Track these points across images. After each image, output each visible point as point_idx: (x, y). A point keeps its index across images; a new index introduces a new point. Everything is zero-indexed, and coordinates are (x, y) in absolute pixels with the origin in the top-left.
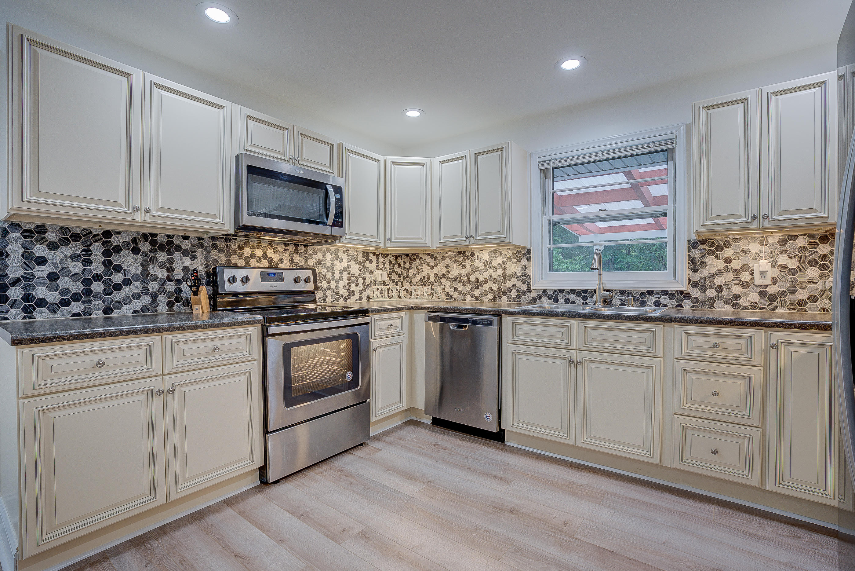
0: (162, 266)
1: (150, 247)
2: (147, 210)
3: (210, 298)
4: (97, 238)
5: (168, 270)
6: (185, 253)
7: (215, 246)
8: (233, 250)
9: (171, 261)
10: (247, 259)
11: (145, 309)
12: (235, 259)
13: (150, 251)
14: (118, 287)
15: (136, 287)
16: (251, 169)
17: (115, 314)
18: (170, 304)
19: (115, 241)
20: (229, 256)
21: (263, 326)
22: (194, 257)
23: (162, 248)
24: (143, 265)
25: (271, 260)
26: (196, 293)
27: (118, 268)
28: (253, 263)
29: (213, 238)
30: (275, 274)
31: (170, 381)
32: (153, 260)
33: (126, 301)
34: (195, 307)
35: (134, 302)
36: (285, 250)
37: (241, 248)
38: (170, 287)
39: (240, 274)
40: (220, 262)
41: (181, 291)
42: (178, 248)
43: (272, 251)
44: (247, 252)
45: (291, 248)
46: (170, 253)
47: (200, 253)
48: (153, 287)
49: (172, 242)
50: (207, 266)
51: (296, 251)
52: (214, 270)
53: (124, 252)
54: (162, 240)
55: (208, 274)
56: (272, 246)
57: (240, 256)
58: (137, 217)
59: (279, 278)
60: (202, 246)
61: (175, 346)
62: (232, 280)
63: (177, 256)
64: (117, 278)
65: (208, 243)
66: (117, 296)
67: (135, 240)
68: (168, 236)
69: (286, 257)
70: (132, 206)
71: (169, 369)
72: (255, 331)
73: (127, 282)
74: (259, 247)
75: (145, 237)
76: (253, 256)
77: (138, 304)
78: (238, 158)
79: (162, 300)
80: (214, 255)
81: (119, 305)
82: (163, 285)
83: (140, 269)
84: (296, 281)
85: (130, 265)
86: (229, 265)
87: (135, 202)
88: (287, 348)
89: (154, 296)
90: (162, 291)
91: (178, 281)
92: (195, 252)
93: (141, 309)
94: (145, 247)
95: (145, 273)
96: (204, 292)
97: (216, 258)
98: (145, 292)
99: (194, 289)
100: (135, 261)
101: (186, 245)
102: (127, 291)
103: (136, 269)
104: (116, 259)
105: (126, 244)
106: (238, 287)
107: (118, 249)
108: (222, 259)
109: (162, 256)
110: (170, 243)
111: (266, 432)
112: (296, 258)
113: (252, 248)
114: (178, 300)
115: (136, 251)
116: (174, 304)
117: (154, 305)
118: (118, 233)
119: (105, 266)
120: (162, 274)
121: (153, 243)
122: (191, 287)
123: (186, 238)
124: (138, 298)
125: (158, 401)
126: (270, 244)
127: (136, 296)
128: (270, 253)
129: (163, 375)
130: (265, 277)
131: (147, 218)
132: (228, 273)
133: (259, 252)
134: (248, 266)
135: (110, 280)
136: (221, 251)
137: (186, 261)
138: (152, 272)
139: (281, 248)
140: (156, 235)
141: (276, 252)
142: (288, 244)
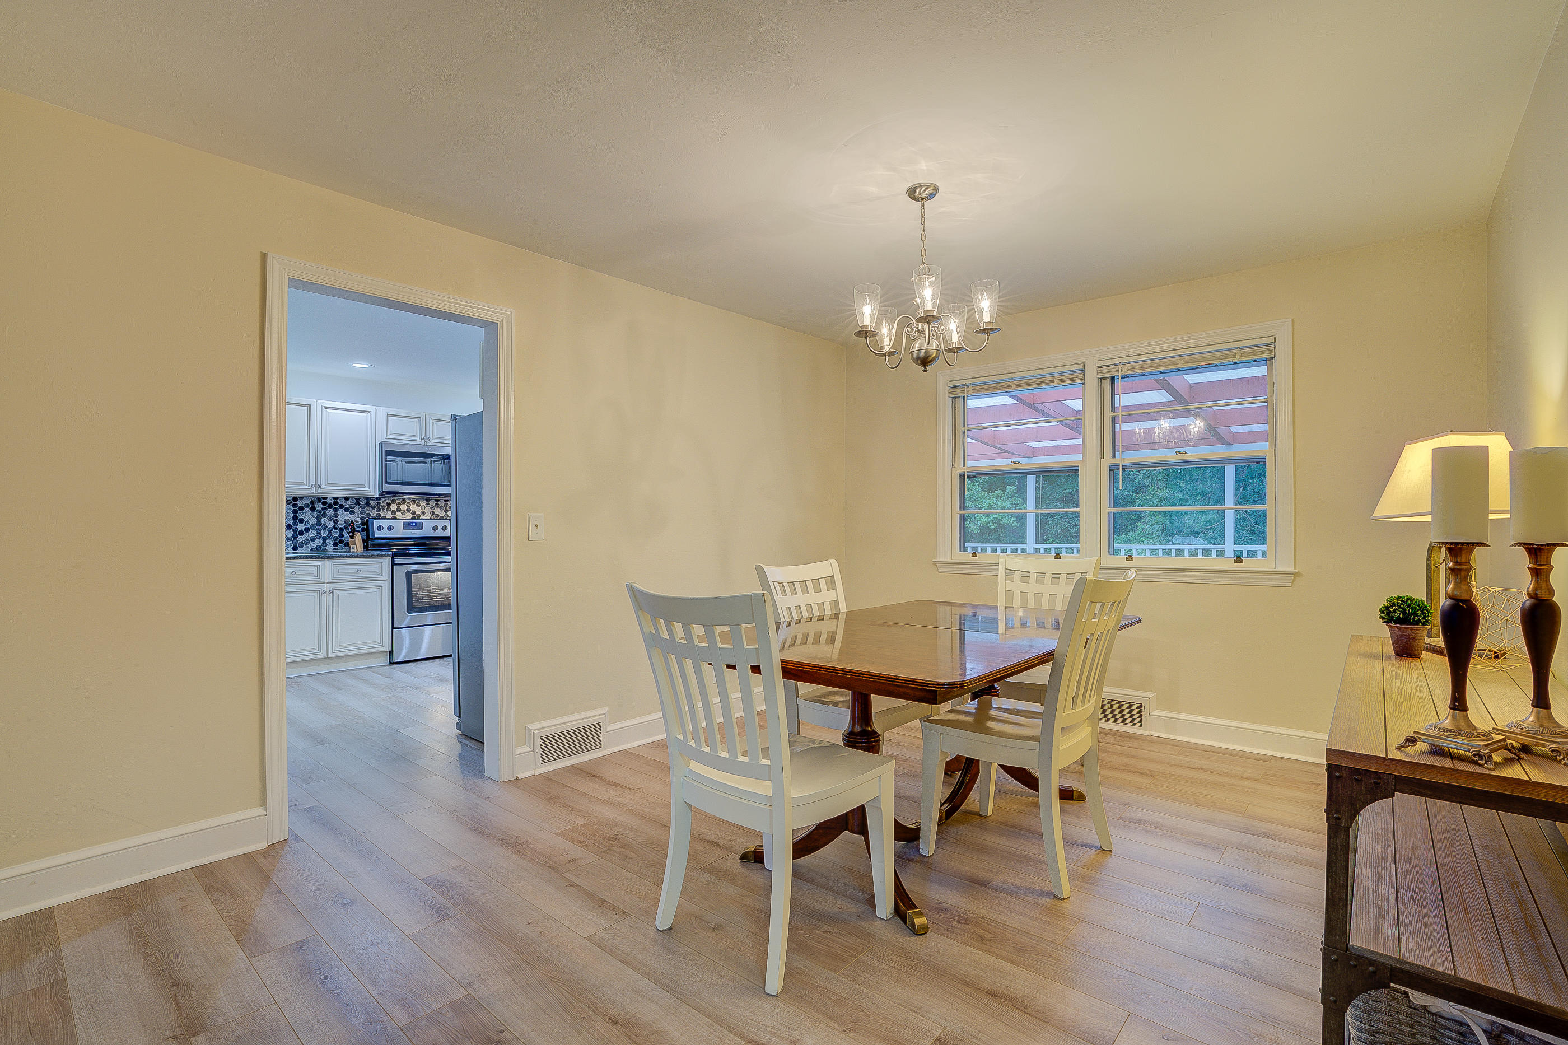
0: (330, 518)
1: (322, 506)
2: (320, 486)
3: (364, 541)
4: (289, 502)
5: (334, 522)
6: (347, 510)
7: (368, 504)
8: (383, 506)
9: (336, 516)
10: (394, 513)
11: (318, 548)
12: (383, 513)
13: (322, 509)
14: (301, 533)
15: (313, 533)
16: (389, 453)
17: (300, 550)
18: (335, 545)
19: (300, 503)
20: (379, 510)
21: (392, 558)
22: (352, 512)
23: (330, 506)
24: (318, 518)
25: (414, 513)
26: (352, 537)
27: (301, 521)
28: (398, 515)
29: (367, 499)
30: (416, 524)
31: (331, 587)
32: (324, 515)
33: (307, 542)
34: (351, 547)
35: (311, 543)
36: (426, 504)
37: (389, 504)
38: (336, 533)
39: (385, 523)
40: (372, 515)
41: (343, 536)
42: (341, 506)
43: (415, 505)
44: (394, 507)
45: (432, 503)
46: (336, 510)
47: (357, 509)
48: (324, 533)
49: (338, 503)
50: (362, 518)
51: (437, 505)
52: (367, 521)
53: (306, 510)
54: (330, 501)
55: (363, 524)
56: (415, 502)
57: (388, 510)
58: (313, 490)
59: (419, 526)
60: (359, 504)
61: (334, 566)
62: (380, 528)
63: (340, 511)
64: (301, 527)
65: (363, 502)
66: (301, 539)
67: (312, 503)
68: (334, 498)
69: (428, 510)
70: (310, 485)
71: (330, 580)
72: (386, 561)
73: (307, 530)
74: (403, 503)
75: (319, 500)
76: (399, 510)
77: (314, 544)
78: (381, 445)
79: (330, 542)
80: (367, 510)
81: (301, 545)
82: (331, 531)
83: (316, 521)
84: (435, 528)
85: (309, 519)
86: (379, 517)
87: (312, 482)
88: (409, 574)
89: (325, 539)
90: (330, 536)
91: (341, 530)
92: (354, 508)
93: (316, 548)
94: (319, 506)
95: (319, 524)
96: (358, 538)
97: (369, 512)
98: (319, 536)
99: (351, 534)
100: (312, 515)
101: (347, 504)
102: (307, 535)
103: (313, 521)
104: (300, 515)
105: (307, 505)
106: (384, 533)
107: (301, 509)
108: (374, 513)
109: (330, 512)
110: (336, 503)
111: (393, 628)
112: (437, 511)
113: (398, 504)
114: (341, 542)
115: (313, 509)
116: (338, 545)
117: (324, 545)
118: (302, 498)
119: (294, 519)
120: (330, 524)
121: (324, 503)
122: (349, 533)
123: (347, 499)
124: (314, 540)
125: (323, 597)
126: (414, 501)
127: (313, 539)
128: (413, 507)
129: (326, 583)
130: (407, 526)
131: (319, 491)
132: (376, 523)
133: (404, 507)
134: (395, 518)
135: (297, 528)
136: (373, 507)
137: (347, 516)
138: (323, 523)
139: (423, 503)
140: (326, 498)
141: (418, 506)
142: (430, 500)
